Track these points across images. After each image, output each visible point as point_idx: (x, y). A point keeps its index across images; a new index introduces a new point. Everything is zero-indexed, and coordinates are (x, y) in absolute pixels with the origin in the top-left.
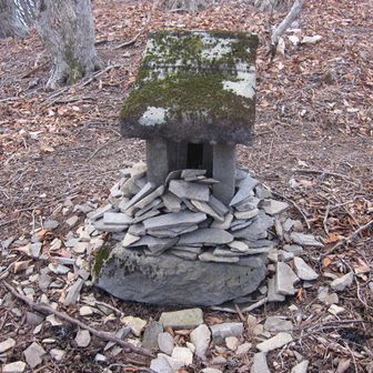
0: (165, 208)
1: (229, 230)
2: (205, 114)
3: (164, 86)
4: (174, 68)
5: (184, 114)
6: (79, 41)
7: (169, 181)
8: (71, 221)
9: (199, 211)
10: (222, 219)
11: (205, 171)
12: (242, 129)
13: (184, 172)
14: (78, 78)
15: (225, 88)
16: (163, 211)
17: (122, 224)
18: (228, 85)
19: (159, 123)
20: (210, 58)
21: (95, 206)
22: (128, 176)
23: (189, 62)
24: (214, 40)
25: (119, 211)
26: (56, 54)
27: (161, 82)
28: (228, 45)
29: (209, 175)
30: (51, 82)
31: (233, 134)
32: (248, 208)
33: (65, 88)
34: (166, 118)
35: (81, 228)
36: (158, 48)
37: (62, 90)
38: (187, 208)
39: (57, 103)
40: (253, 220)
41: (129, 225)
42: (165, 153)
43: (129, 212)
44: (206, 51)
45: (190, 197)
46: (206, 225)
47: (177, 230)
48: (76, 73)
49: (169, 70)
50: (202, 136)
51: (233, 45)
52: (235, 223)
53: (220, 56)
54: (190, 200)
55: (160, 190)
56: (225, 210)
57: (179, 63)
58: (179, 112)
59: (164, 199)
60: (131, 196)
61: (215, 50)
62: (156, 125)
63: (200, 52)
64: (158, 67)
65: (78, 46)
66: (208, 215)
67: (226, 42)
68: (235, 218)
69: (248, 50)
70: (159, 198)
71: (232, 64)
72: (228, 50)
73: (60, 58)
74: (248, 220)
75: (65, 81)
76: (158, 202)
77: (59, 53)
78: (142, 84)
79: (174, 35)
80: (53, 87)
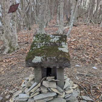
0: (41, 91)
1: (64, 98)
2: (54, 58)
3: (40, 50)
4: (42, 44)
5: (47, 58)
6: (13, 42)
7: (42, 81)
8: (7, 97)
9: (53, 92)
10: (61, 94)
11: (54, 77)
12: (67, 62)
13: (47, 78)
14: (13, 51)
15: (59, 50)
16: (40, 92)
17: (26, 98)
18: (60, 49)
19: (39, 62)
20: (53, 41)
21: (16, 90)
22: (28, 80)
23: (47, 43)
24: (54, 36)
25: (25, 93)
26: (6, 45)
27: (39, 49)
28: (58, 38)
29: (56, 78)
30: (5, 53)
31: (64, 64)
32: (69, 89)
33: (9, 54)
34: (42, 60)
35: (11, 99)
36: (37, 39)
37: (8, 55)
38: (49, 91)
39: (6, 58)
40: (71, 93)
41: (28, 98)
42: (41, 72)
43: (28, 94)
44: (52, 40)
45: (50, 87)
46: (56, 97)
47: (46, 100)
48: (12, 50)
49: (41, 45)
50: (54, 65)
51: (60, 38)
52: (66, 95)
53: (56, 41)
54: (50, 88)
55: (39, 85)
56: (62, 91)
57: (44, 43)
58: (46, 58)
59: (41, 88)
60: (29, 88)
61: (54, 39)
62: (38, 62)
63: (50, 40)
64: (37, 44)
65: (13, 43)
66: (57, 93)
67: (57, 37)
68: (66, 93)
69: (64, 39)
70: (39, 87)
71: (60, 43)
72: (58, 39)
73: (8, 46)
74: (70, 94)
75: (9, 52)
76: (39, 89)
77: (7, 45)
78: (33, 49)
79: (42, 35)
80: (5, 54)
